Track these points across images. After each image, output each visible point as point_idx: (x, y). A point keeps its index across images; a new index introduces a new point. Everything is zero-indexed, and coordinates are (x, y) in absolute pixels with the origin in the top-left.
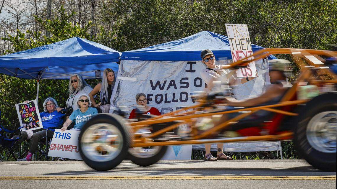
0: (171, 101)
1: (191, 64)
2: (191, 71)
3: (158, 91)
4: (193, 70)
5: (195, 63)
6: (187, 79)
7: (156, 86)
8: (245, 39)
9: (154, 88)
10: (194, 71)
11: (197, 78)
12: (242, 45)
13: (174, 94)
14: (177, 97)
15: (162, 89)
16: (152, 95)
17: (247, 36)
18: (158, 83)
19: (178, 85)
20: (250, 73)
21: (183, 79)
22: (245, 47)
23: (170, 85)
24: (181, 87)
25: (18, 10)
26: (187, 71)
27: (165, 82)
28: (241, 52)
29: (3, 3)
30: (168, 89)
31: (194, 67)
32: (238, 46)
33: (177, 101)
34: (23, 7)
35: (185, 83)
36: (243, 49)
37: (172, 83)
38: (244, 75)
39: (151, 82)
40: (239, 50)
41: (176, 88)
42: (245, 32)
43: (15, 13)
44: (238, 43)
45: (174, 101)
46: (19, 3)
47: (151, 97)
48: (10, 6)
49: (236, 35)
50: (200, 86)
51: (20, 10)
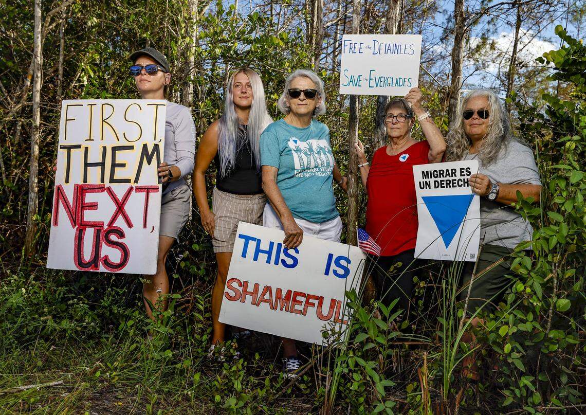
28: (98, 189)
32: (94, 171)
36: (113, 181)
44: (95, 159)
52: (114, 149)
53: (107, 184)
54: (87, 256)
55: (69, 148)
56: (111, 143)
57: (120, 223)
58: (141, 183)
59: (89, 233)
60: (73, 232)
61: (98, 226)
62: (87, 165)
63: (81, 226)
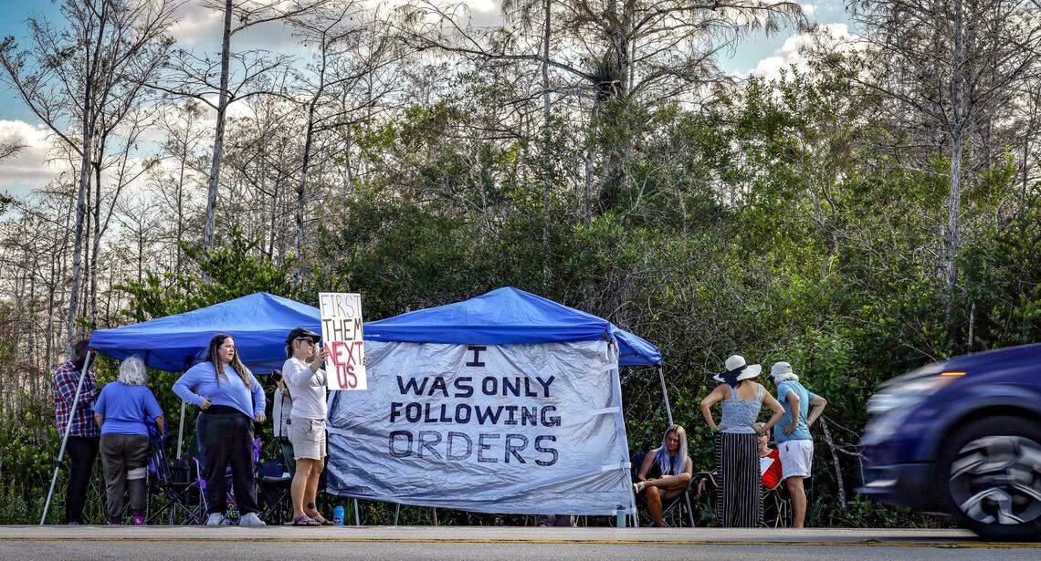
0: (439, 420)
1: (477, 350)
2: (476, 363)
3: (411, 397)
4: (479, 361)
5: (484, 349)
6: (470, 379)
7: (408, 387)
8: (354, 320)
9: (404, 391)
10: (483, 364)
11: (488, 379)
12: (346, 330)
13: (444, 407)
14: (450, 413)
15: (419, 393)
16: (400, 405)
17: (358, 314)
18: (413, 382)
19: (452, 390)
20: (353, 383)
21: (462, 379)
22: (349, 335)
23: (435, 385)
24: (457, 395)
25: (143, 221)
26: (468, 364)
27: (426, 379)
28: (341, 344)
29: (113, 206)
30: (431, 393)
31: (483, 356)
32: (338, 333)
33: (450, 420)
34: (153, 215)
35: (464, 387)
36: (346, 339)
37: (439, 384)
38: (341, 387)
39: (400, 379)
40: (339, 339)
41: (446, 394)
42: (355, 307)
43: (136, 227)
44: (338, 327)
45: (443, 419)
46: (146, 207)
47: (397, 409)
48: (126, 214)
49: (337, 314)
50: (494, 392)
51: (147, 222)
52: (345, 321)
53: (344, 341)
54: (343, 382)
55: (326, 321)
56: (343, 318)
57: (351, 363)
58: (356, 341)
59: (341, 368)
60: (335, 368)
61: (343, 364)
62: (335, 330)
63: (337, 365)
